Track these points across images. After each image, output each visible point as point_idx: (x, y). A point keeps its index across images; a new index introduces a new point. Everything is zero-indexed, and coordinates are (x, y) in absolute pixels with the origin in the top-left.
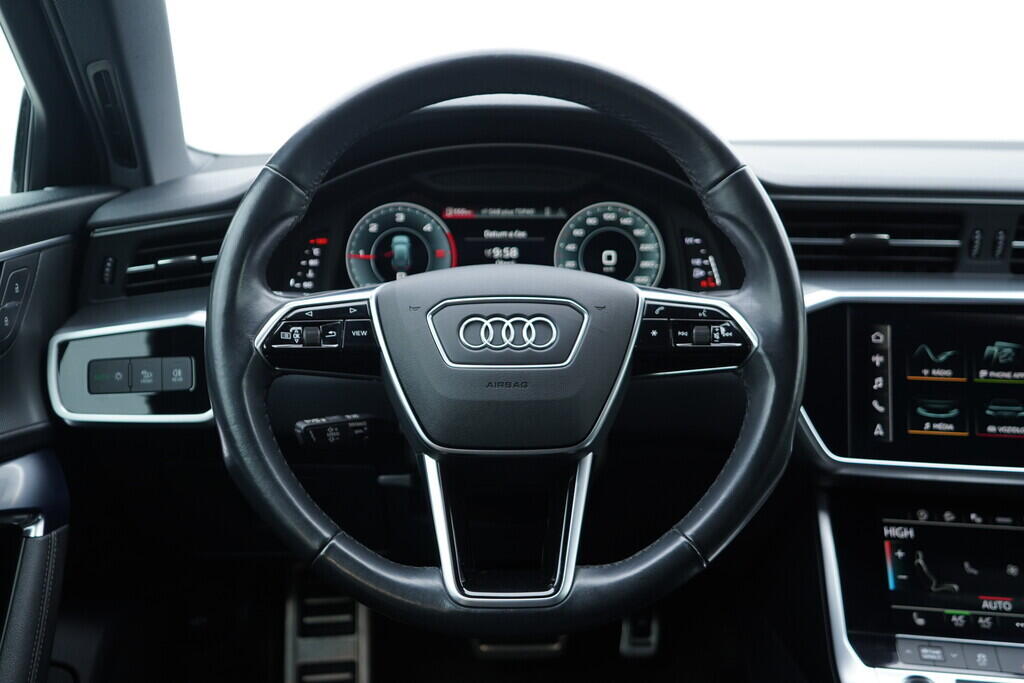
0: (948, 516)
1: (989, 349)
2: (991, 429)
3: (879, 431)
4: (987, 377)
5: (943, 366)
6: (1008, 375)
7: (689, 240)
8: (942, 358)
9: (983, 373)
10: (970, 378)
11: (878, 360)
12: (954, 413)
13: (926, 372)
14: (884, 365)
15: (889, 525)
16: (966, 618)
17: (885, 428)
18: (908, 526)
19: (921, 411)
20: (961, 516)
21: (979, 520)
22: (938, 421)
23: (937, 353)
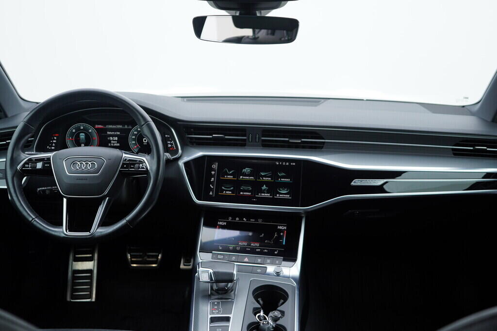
0: (237, 219)
1: (244, 170)
2: (242, 193)
3: (211, 193)
4: (242, 178)
5: (230, 175)
6: (248, 178)
7: (166, 136)
8: (231, 172)
9: (241, 177)
10: (238, 178)
11: (213, 173)
12: (232, 188)
13: (226, 176)
14: (215, 174)
15: (220, 221)
16: (234, 247)
17: (213, 193)
18: (225, 222)
19: (223, 188)
20: (241, 219)
21: (245, 220)
22: (227, 191)
23: (229, 171)
